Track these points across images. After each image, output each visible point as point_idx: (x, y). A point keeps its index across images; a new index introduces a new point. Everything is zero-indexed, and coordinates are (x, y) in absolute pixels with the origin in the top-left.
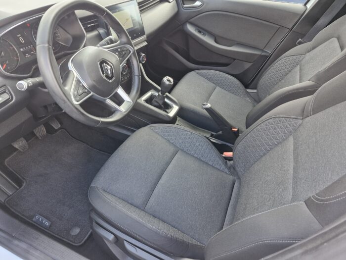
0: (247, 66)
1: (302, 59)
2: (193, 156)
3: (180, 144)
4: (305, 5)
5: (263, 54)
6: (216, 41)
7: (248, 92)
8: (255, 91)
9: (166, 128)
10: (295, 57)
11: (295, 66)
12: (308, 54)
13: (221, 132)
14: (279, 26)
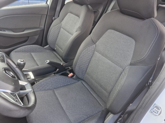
0: (37, 37)
1: (61, 25)
2: (61, 87)
3: (51, 86)
4: (46, 3)
5: (41, 29)
6: (14, 32)
7: (45, 48)
8: (48, 46)
9: (39, 86)
10: (57, 25)
11: (60, 29)
12: (62, 22)
13: (58, 69)
14: (41, 15)
